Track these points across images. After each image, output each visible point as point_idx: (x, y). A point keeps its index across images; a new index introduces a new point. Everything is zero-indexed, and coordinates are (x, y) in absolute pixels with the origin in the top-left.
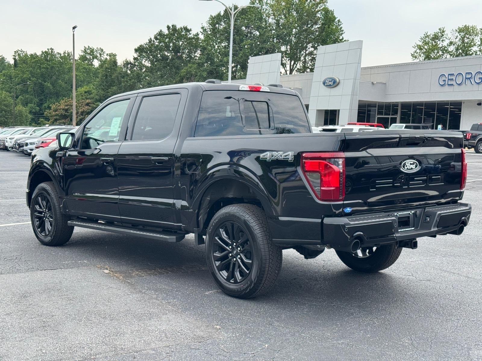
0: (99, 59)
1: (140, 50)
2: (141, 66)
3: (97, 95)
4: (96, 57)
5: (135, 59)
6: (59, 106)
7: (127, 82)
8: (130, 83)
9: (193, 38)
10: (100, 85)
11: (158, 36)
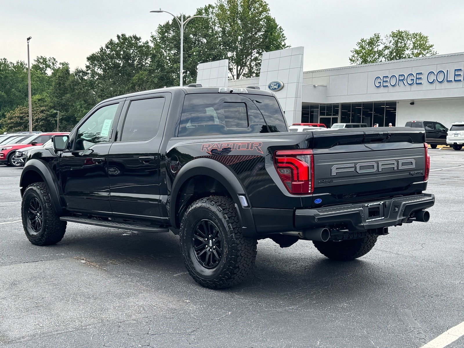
0: (52, 68)
1: (92, 59)
2: (94, 73)
3: (51, 102)
4: (49, 66)
5: (87, 67)
6: (14, 114)
7: (81, 89)
8: (83, 91)
9: (143, 46)
10: (54, 93)
11: (109, 45)
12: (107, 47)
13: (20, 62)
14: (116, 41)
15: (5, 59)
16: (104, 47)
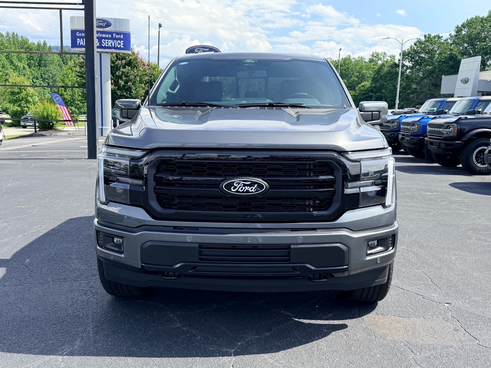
1: (403, 54)
4: (380, 59)
5: (399, 60)
11: (417, 43)
12: (415, 44)
13: (360, 57)
14: (423, 39)
15: (349, 56)
16: (413, 45)
